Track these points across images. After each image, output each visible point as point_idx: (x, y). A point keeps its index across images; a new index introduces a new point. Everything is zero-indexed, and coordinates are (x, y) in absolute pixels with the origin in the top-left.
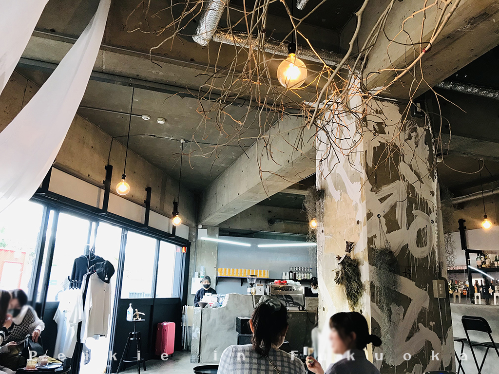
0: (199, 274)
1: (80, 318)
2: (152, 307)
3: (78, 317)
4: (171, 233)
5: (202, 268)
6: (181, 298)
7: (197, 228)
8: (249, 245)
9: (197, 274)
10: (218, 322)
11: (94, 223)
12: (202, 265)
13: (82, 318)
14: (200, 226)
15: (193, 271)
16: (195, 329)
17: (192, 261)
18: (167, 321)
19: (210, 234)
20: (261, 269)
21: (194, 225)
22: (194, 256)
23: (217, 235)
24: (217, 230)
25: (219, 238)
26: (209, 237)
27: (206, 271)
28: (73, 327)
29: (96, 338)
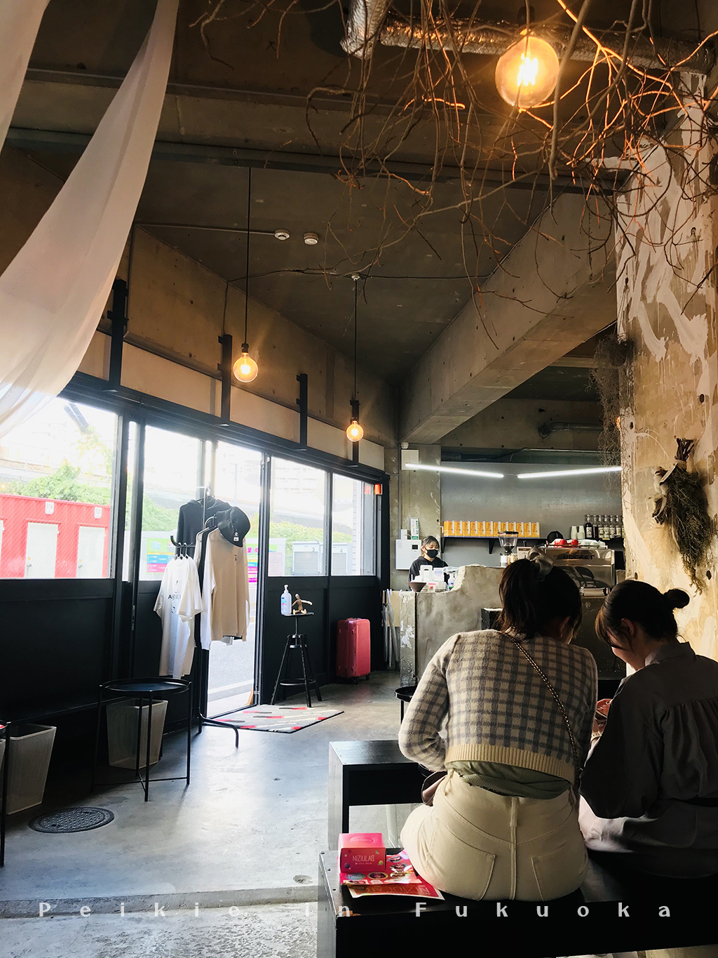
0: (409, 532)
1: (196, 607)
2: (326, 592)
3: (193, 605)
4: (351, 458)
5: (414, 522)
6: (379, 576)
7: (399, 449)
8: (500, 476)
9: (404, 532)
10: (446, 616)
11: (209, 443)
12: (413, 516)
13: (200, 607)
14: (405, 445)
15: (396, 527)
16: (405, 632)
17: (394, 511)
18: (356, 617)
19: (425, 459)
20: (526, 522)
21: (393, 443)
22: (397, 501)
23: (438, 461)
24: (438, 450)
25: (441, 465)
26: (422, 463)
27: (422, 527)
28: (187, 623)
29: (228, 642)
